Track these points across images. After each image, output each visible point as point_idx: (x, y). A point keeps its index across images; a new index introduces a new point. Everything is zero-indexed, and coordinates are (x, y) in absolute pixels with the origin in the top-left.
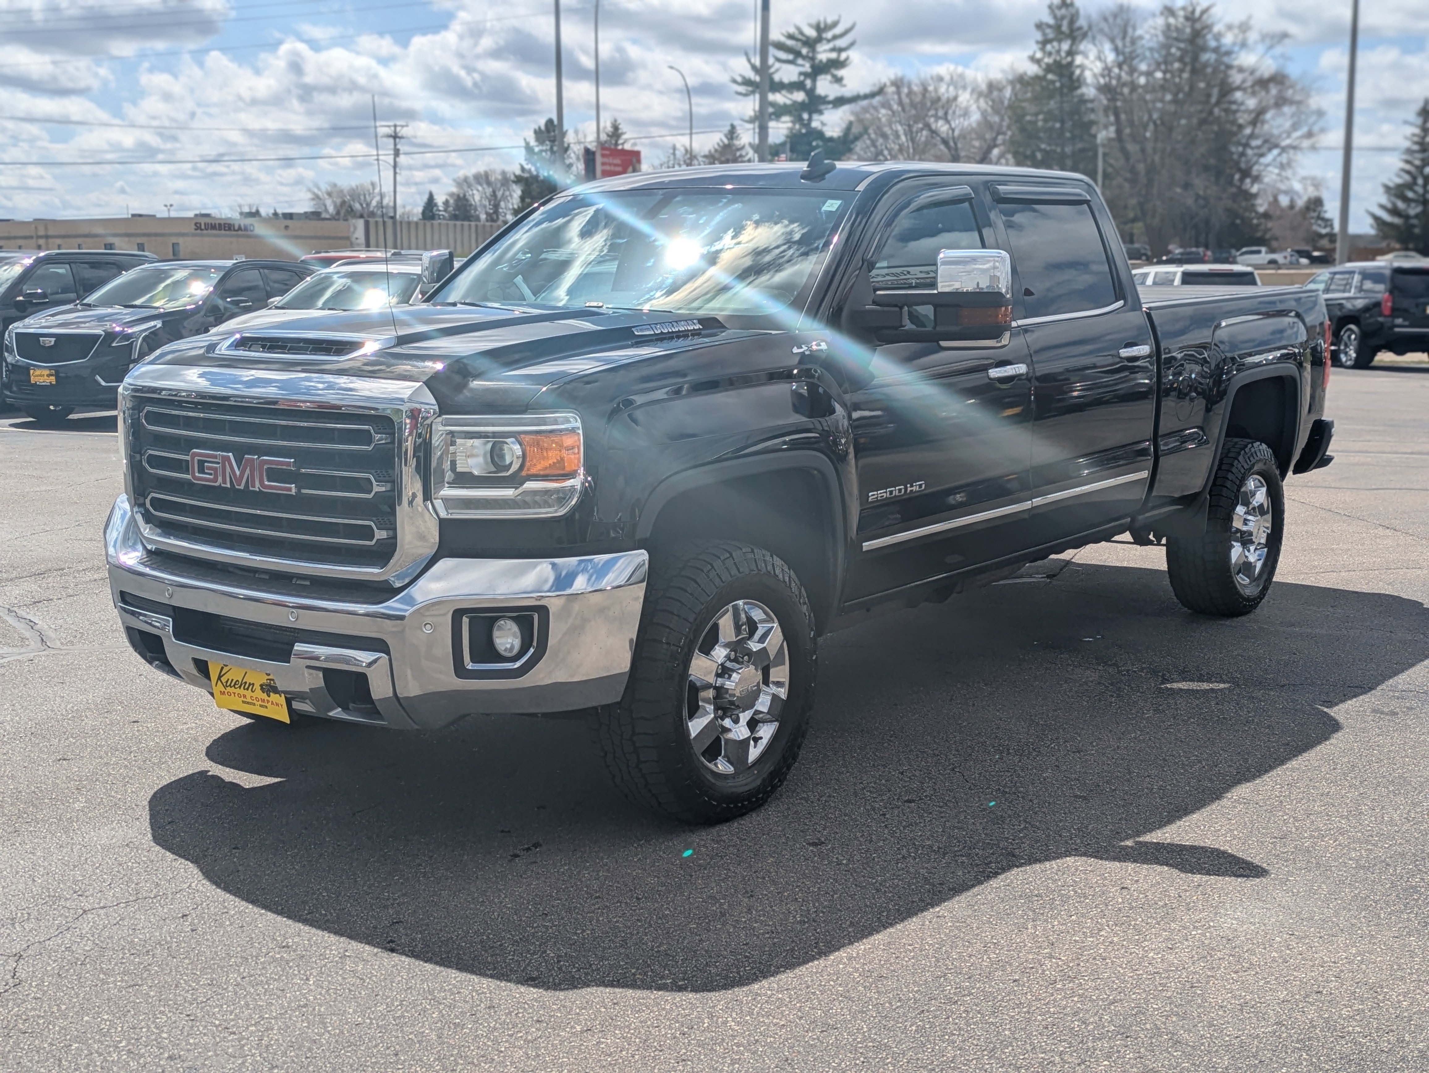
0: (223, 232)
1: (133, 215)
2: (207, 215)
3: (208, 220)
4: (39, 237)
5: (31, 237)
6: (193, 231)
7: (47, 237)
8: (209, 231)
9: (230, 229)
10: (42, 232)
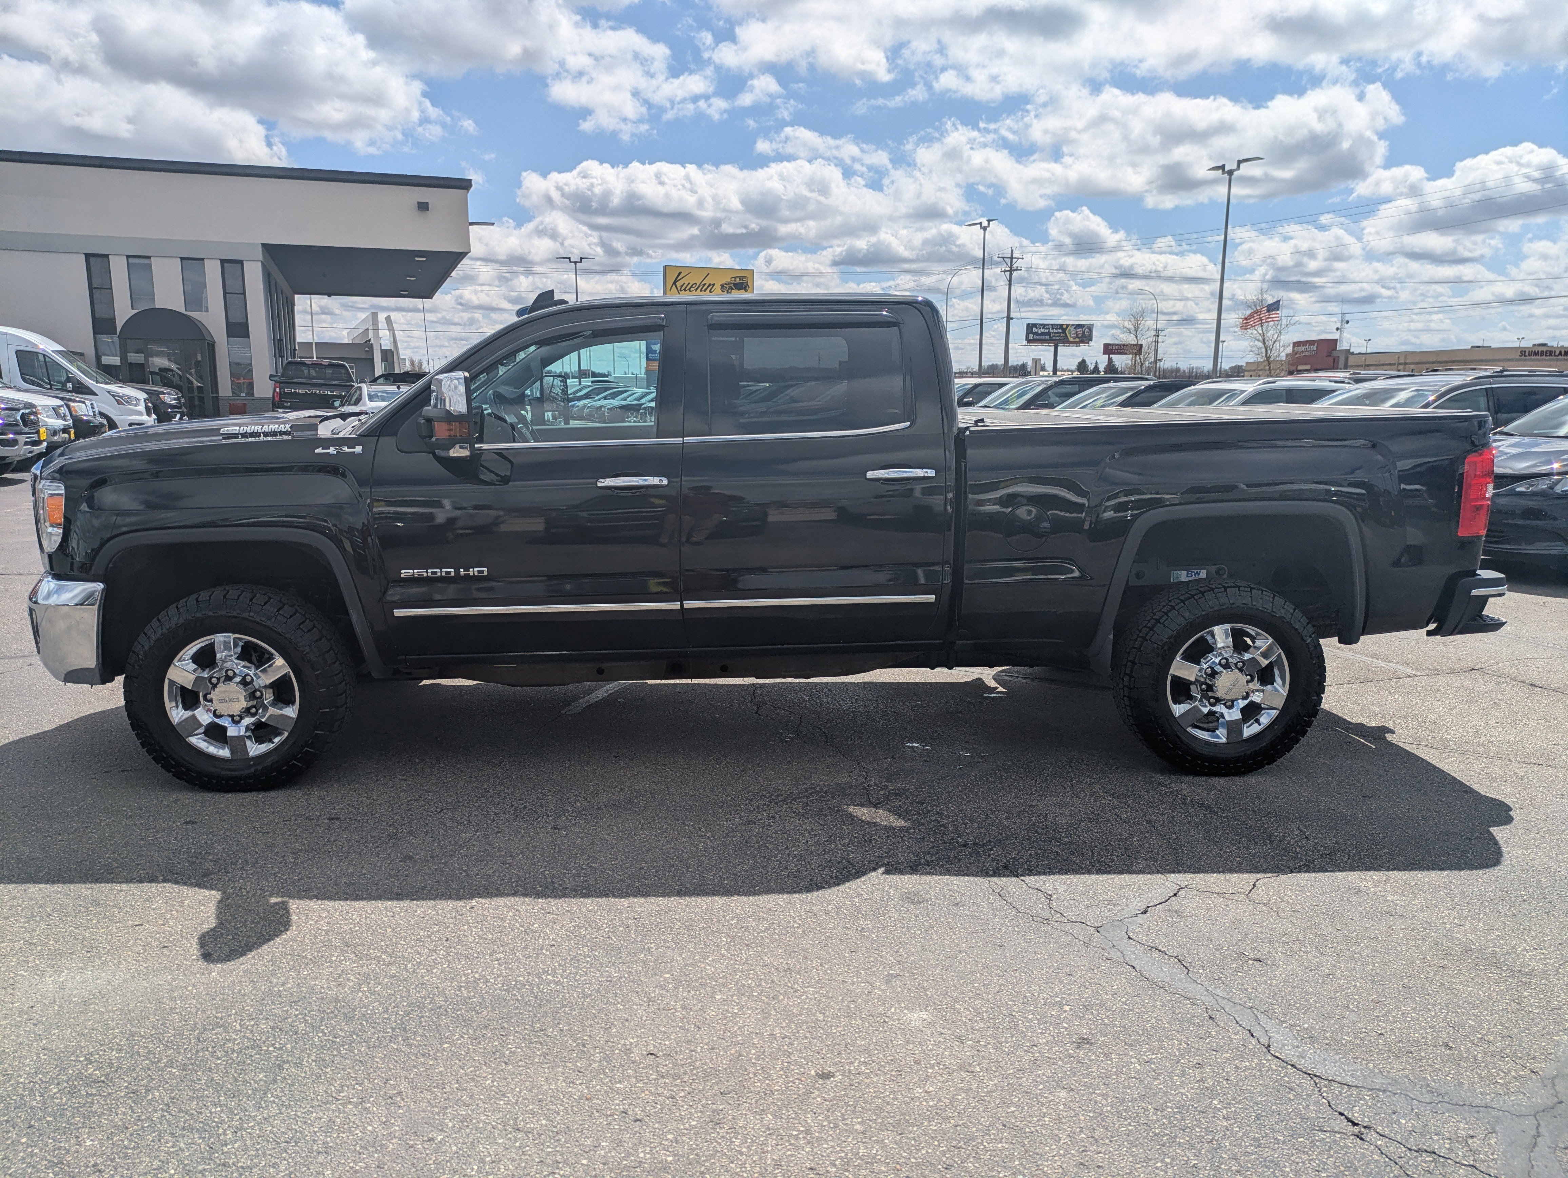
0: (1544, 357)
1: (1473, 347)
2: (1545, 345)
3: (1544, 349)
4: (1399, 364)
5: (1394, 364)
6: (1518, 357)
7: (1405, 364)
8: (1532, 357)
9: (1551, 355)
10: (1402, 361)
